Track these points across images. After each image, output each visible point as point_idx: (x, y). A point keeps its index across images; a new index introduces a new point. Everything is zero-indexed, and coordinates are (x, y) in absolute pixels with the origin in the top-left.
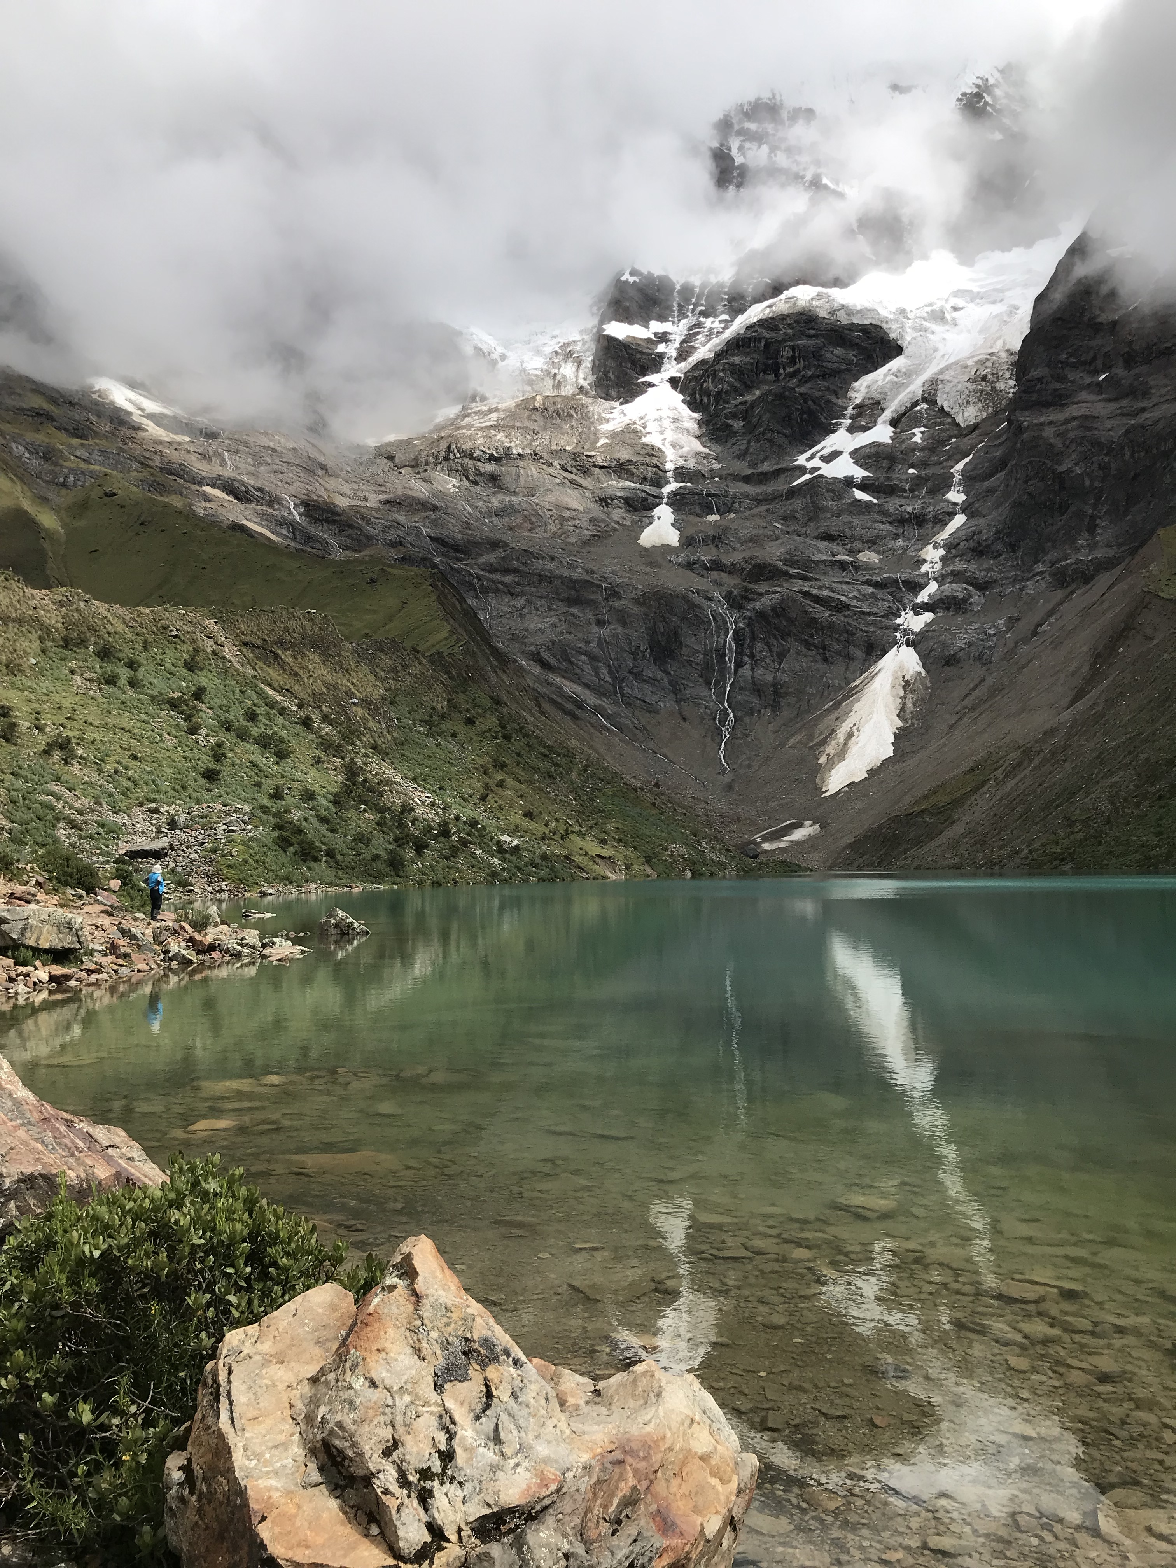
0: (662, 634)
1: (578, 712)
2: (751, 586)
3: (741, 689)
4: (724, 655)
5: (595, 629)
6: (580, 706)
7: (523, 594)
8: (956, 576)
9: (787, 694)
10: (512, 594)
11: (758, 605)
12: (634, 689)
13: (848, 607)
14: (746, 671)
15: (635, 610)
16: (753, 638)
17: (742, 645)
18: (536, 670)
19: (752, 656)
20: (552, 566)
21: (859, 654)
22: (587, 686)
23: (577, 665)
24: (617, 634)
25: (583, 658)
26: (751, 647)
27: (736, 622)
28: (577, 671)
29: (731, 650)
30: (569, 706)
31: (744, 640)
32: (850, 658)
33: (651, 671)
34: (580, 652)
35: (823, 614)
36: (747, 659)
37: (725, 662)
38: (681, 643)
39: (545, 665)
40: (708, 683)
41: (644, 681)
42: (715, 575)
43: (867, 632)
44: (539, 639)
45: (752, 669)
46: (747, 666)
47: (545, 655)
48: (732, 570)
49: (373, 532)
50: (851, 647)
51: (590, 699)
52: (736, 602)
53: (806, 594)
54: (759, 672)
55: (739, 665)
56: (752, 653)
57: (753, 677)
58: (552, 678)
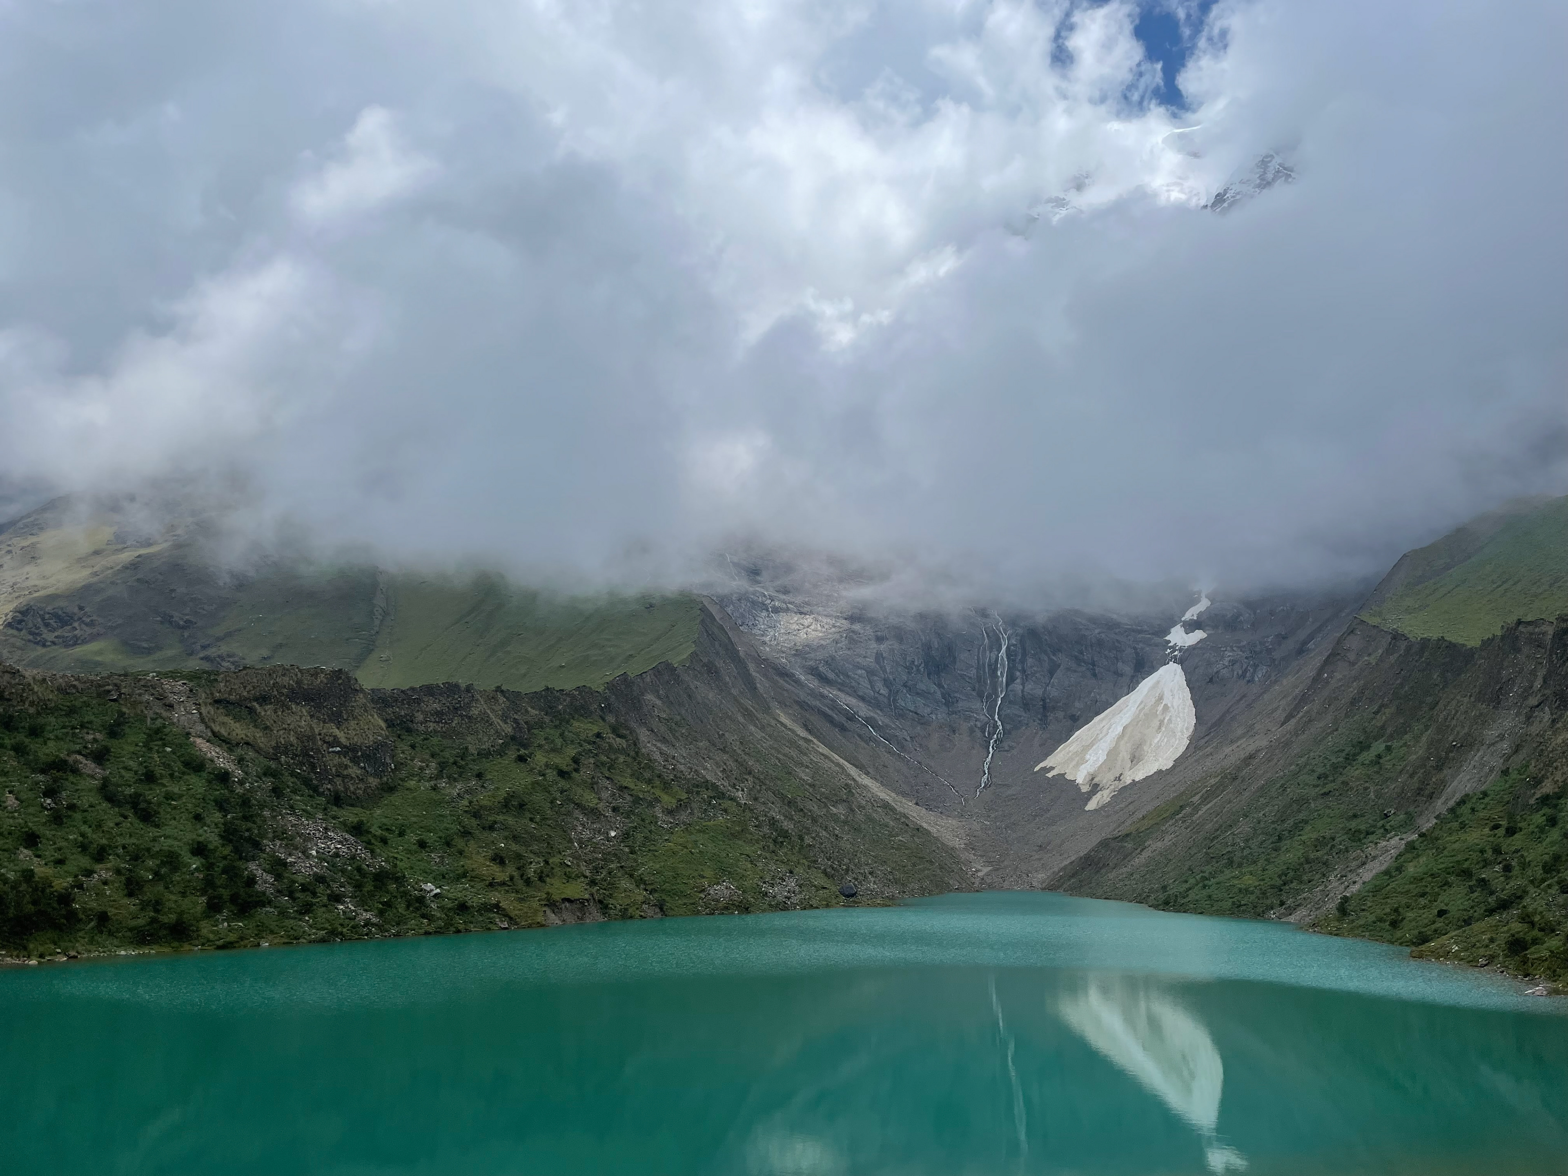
0: (937, 649)
1: (848, 724)
3: (1010, 702)
4: (996, 669)
5: (873, 645)
6: (851, 718)
7: (811, 613)
9: (1054, 708)
10: (801, 613)
11: (1030, 622)
12: (907, 701)
13: (1118, 624)
14: (1017, 686)
15: (912, 626)
16: (1024, 654)
17: (1014, 660)
18: (813, 683)
19: (1023, 671)
21: (1128, 669)
22: (862, 699)
23: (853, 679)
24: (893, 650)
25: (860, 672)
26: (1023, 662)
27: (1009, 639)
28: (854, 684)
29: (1003, 665)
30: (839, 718)
31: (1016, 655)
32: (1118, 674)
33: (925, 684)
34: (857, 666)
35: (1092, 631)
36: (1018, 674)
37: (997, 677)
38: (955, 658)
39: (823, 679)
40: (980, 695)
41: (918, 694)
43: (1135, 648)
44: (820, 655)
45: (1023, 684)
46: (1018, 681)
47: (822, 669)
50: (1120, 664)
51: (864, 710)
54: (1029, 686)
55: (1011, 679)
56: (1023, 668)
57: (1023, 691)
58: (827, 691)
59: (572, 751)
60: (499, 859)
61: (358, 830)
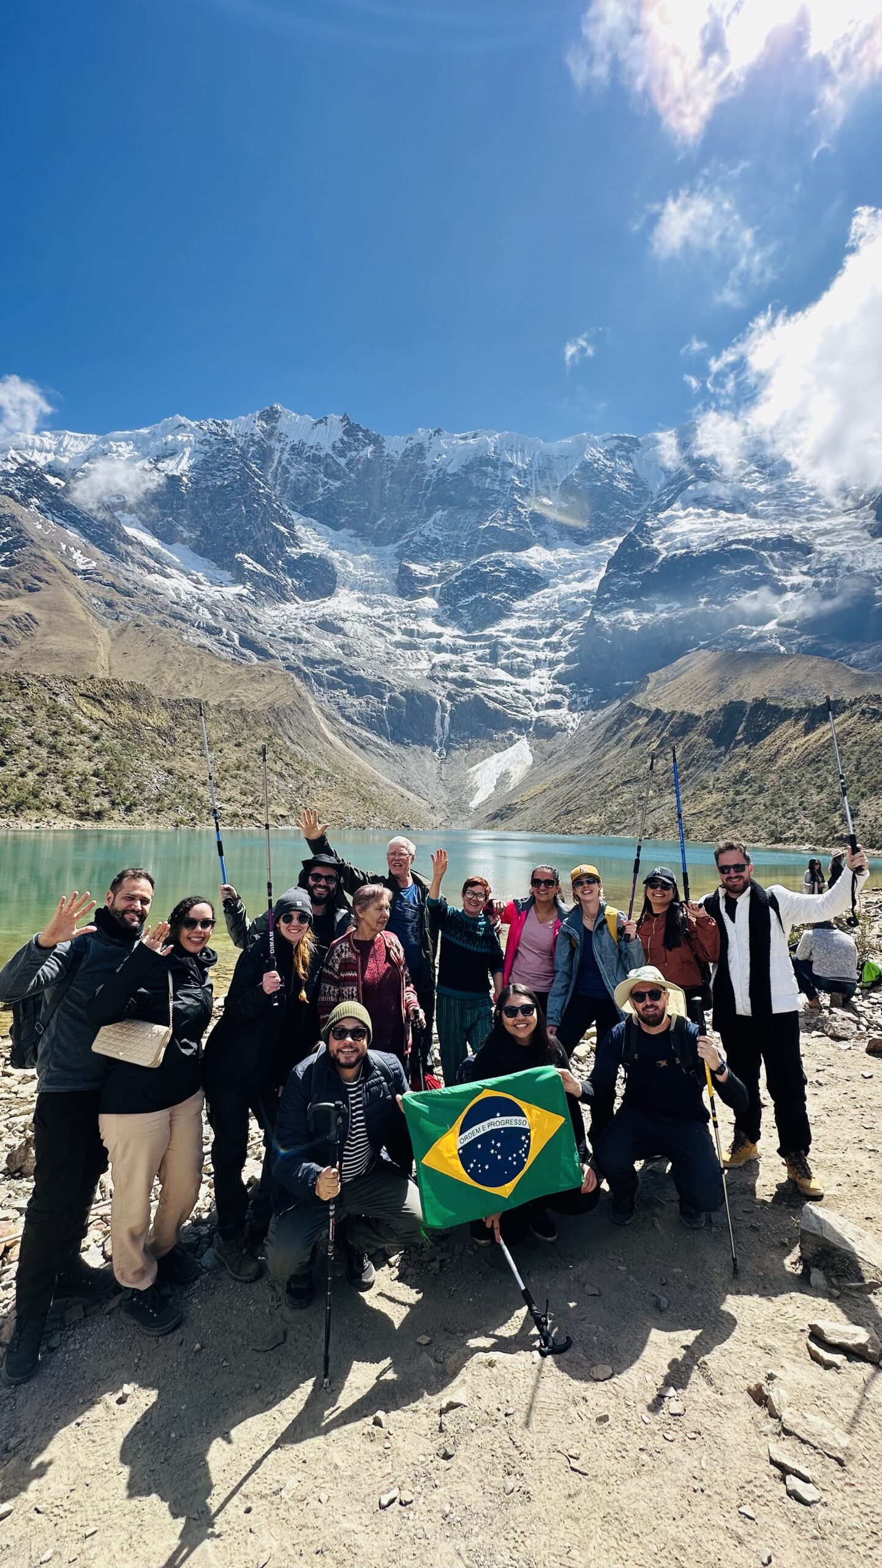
0: (414, 710)
1: (367, 747)
2: (462, 690)
3: (450, 739)
4: (444, 722)
5: (381, 706)
6: (369, 743)
7: (347, 687)
8: (557, 691)
10: (341, 687)
11: (462, 699)
13: (505, 703)
15: (402, 698)
16: (459, 715)
17: (453, 718)
18: (349, 725)
19: (457, 724)
20: (362, 673)
22: (375, 734)
24: (391, 709)
26: (457, 719)
27: (451, 707)
29: (447, 720)
30: (364, 744)
31: (454, 716)
33: (407, 728)
34: (372, 717)
35: (491, 705)
36: (455, 725)
37: (444, 726)
38: (423, 715)
39: (353, 722)
40: (435, 736)
41: (403, 733)
42: (446, 684)
44: (352, 710)
46: (455, 728)
47: (354, 717)
48: (453, 681)
49: (272, 652)
51: (375, 740)
52: (450, 697)
53: (486, 695)
55: (451, 728)
58: (356, 728)
59: (261, 743)
60: (243, 793)
61: (170, 772)
